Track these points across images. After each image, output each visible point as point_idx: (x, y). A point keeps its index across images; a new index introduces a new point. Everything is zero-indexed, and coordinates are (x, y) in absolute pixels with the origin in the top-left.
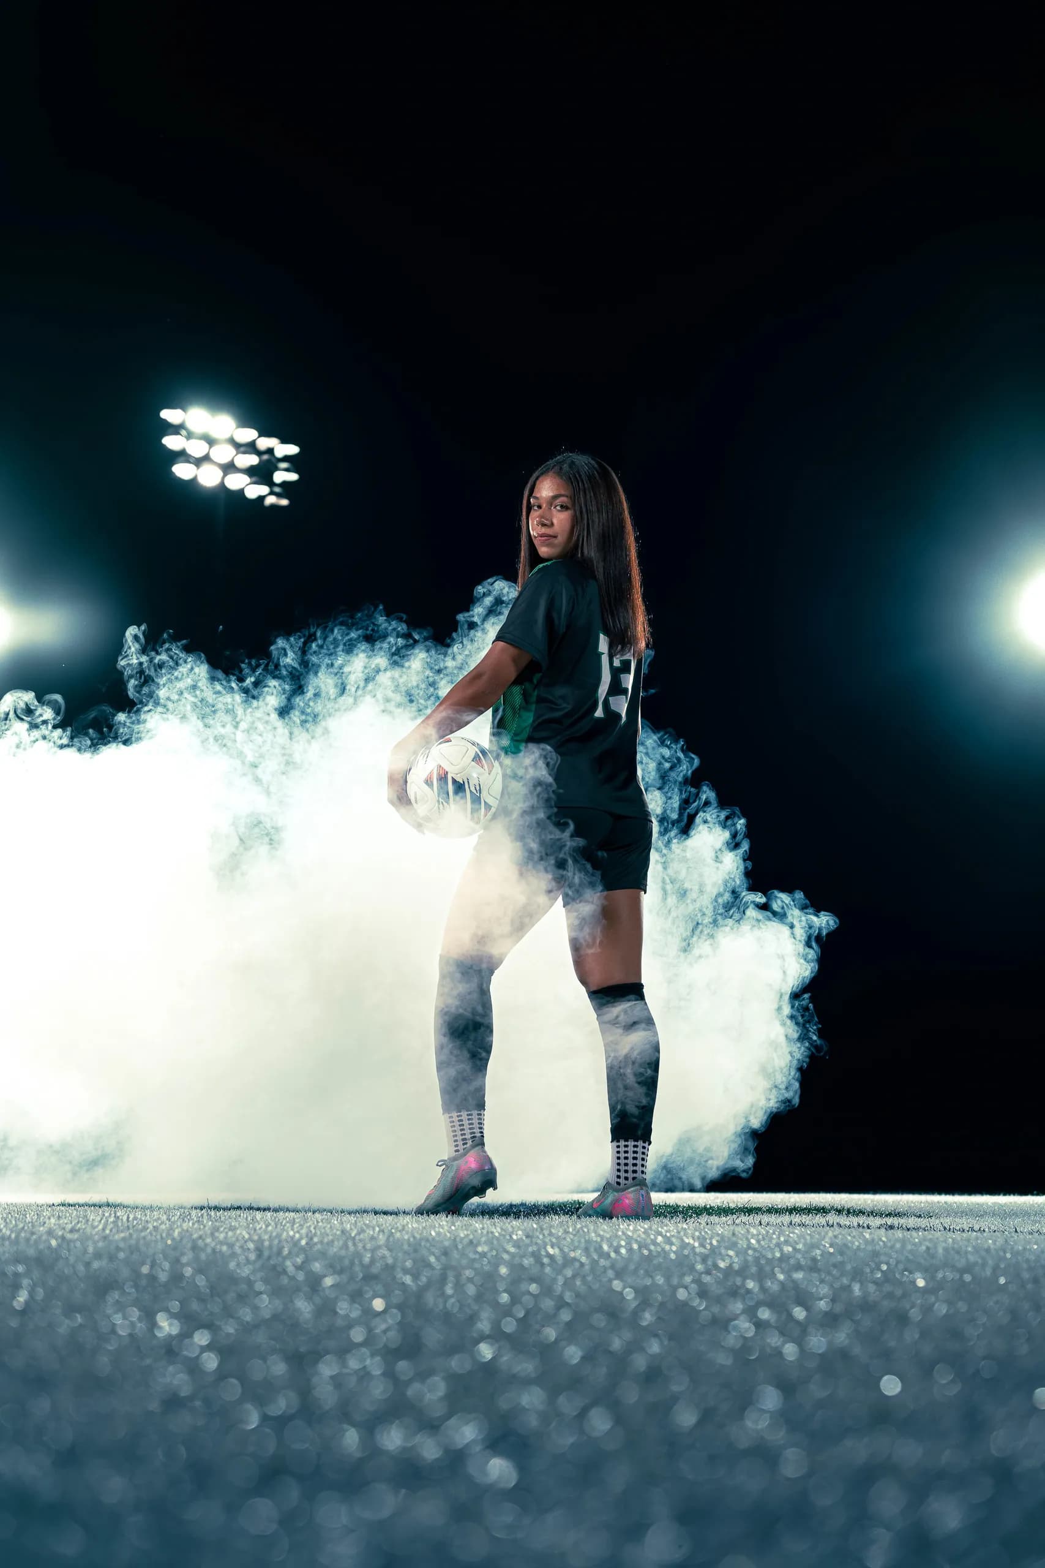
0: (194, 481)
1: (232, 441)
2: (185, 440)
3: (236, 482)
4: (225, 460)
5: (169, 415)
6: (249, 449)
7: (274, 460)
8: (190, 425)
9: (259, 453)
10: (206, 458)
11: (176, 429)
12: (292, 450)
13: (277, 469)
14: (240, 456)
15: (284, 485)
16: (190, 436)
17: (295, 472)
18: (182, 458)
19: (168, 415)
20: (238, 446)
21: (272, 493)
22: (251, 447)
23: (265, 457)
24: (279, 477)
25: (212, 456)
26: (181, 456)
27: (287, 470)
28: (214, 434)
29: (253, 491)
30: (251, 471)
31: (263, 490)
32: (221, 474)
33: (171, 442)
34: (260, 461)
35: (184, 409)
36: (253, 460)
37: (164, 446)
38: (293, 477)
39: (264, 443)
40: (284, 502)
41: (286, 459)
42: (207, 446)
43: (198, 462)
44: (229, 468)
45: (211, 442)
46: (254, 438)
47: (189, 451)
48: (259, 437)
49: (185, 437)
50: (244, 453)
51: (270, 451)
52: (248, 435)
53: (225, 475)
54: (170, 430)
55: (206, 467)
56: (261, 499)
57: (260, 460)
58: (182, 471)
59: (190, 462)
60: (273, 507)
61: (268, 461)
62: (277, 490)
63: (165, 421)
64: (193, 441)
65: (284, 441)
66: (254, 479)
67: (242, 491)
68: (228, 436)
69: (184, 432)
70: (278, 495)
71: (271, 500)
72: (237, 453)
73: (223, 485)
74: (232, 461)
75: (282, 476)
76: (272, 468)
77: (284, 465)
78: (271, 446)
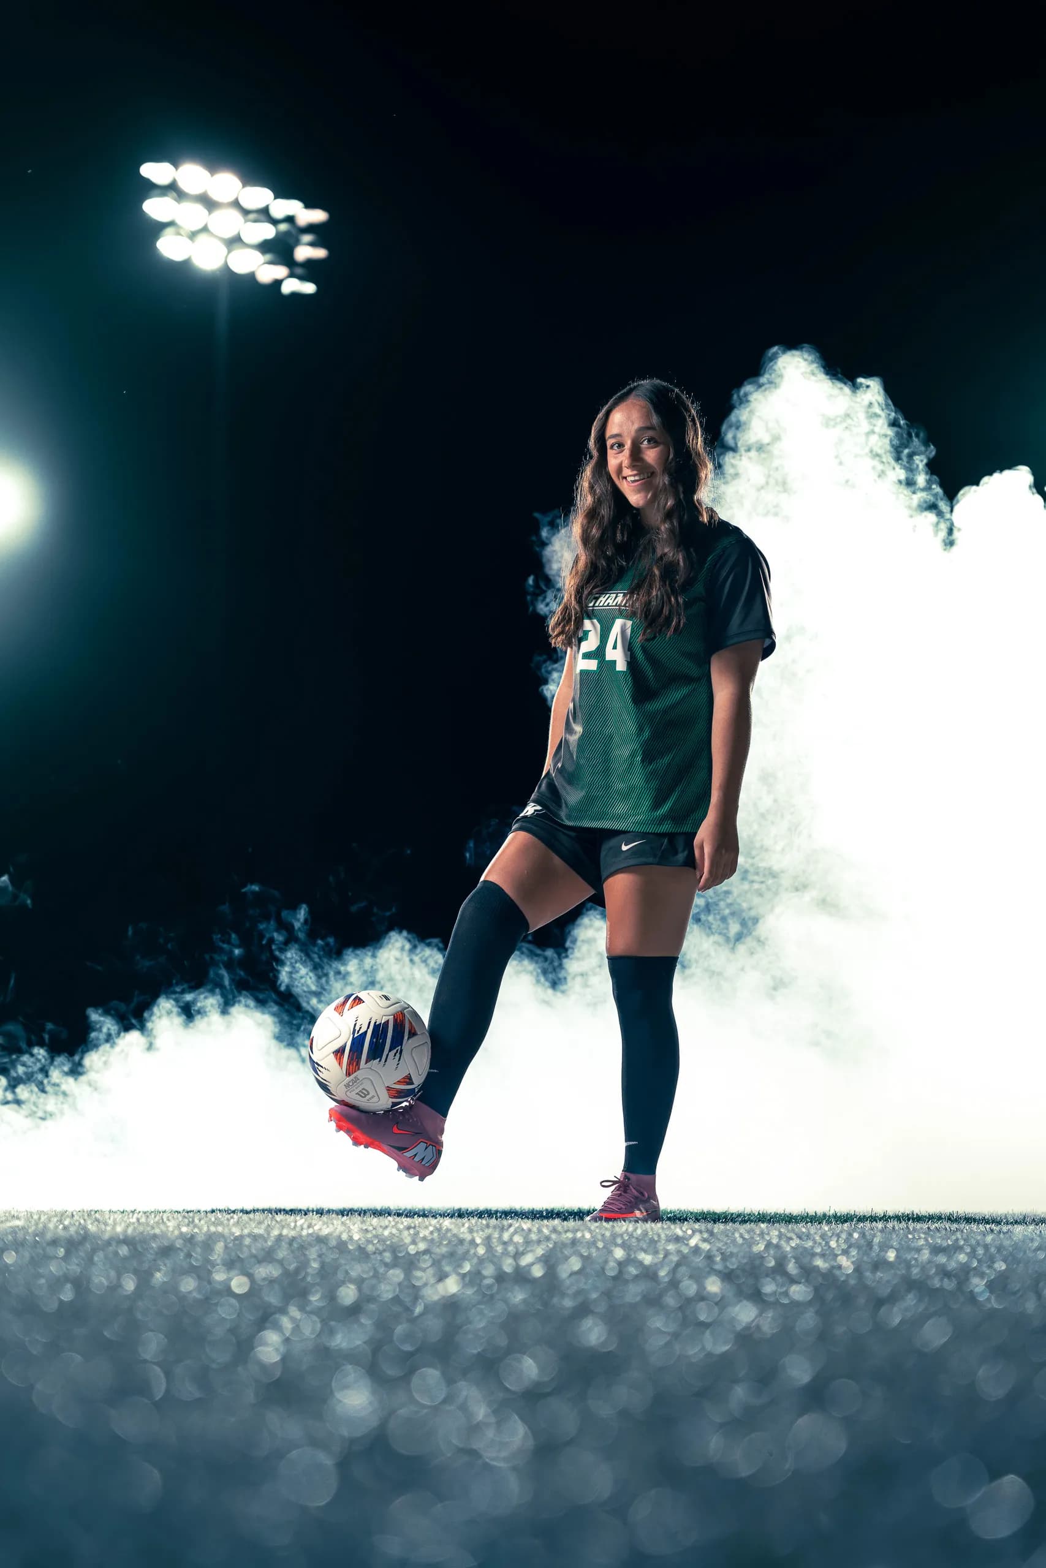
0: (187, 262)
1: (236, 204)
2: (174, 203)
3: (244, 261)
4: (229, 234)
5: (154, 171)
6: (262, 217)
7: (294, 232)
8: (183, 185)
9: (275, 222)
10: (205, 229)
11: (164, 191)
12: (318, 216)
13: (297, 242)
14: (250, 224)
15: (310, 263)
16: (181, 199)
17: (322, 246)
18: (169, 231)
19: (151, 171)
20: (246, 212)
21: (292, 275)
22: (264, 214)
23: (283, 227)
25: (210, 227)
26: (169, 227)
27: (312, 244)
28: (215, 196)
29: (268, 272)
30: (265, 247)
31: (280, 272)
32: (224, 250)
33: (155, 208)
34: (278, 233)
35: (176, 165)
36: (268, 232)
37: (144, 214)
38: (320, 253)
39: (284, 207)
40: (309, 288)
41: (311, 228)
42: (207, 212)
43: (193, 235)
44: (235, 241)
45: (211, 206)
46: (268, 202)
47: (178, 221)
48: (275, 198)
49: (175, 200)
50: (255, 221)
51: (290, 219)
52: (260, 196)
53: (229, 252)
54: (157, 192)
55: (202, 238)
56: (278, 283)
57: (277, 230)
58: (170, 247)
59: (180, 235)
60: (295, 296)
61: (287, 233)
62: (299, 271)
63: (146, 180)
64: (185, 206)
65: (309, 205)
66: (268, 257)
67: (252, 276)
68: (231, 199)
69: (173, 194)
70: (302, 278)
71: (292, 286)
72: (246, 221)
73: (226, 268)
74: (239, 234)
75: (304, 252)
76: (291, 241)
77: (307, 238)
78: (291, 213)
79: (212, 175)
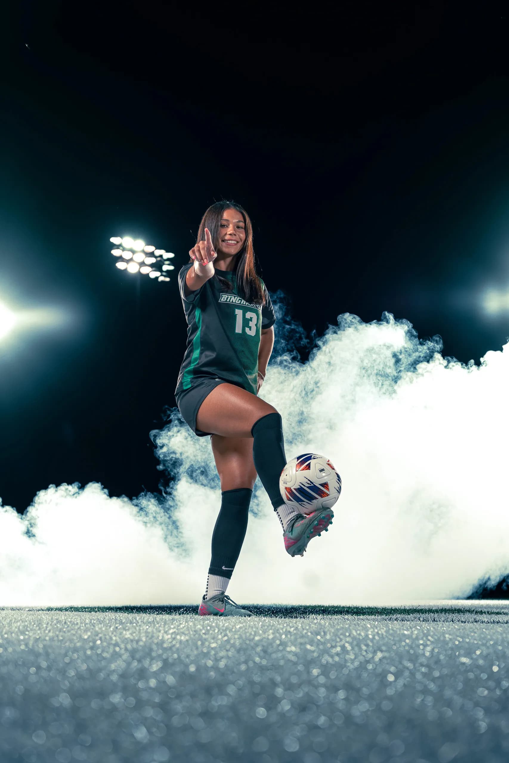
0: (126, 270)
1: (143, 251)
2: (121, 251)
3: (145, 270)
4: (140, 261)
7: (162, 260)
8: (124, 245)
9: (156, 257)
10: (131, 260)
11: (118, 247)
12: (171, 255)
13: (164, 264)
15: (168, 271)
16: (124, 250)
17: (172, 265)
18: (120, 260)
19: (114, 240)
20: (146, 254)
21: (162, 275)
22: (152, 254)
23: (159, 259)
24: (165, 268)
25: (134, 259)
26: (120, 259)
27: (169, 265)
28: (135, 249)
29: (154, 274)
30: (152, 266)
31: (158, 274)
32: (138, 267)
33: (116, 252)
34: (157, 261)
35: (122, 238)
36: (153, 260)
37: (112, 254)
38: (171, 268)
39: (158, 252)
40: (168, 279)
41: (168, 259)
43: (128, 261)
44: (142, 264)
45: (133, 252)
46: (153, 250)
47: (124, 257)
48: (155, 250)
49: (122, 250)
50: (149, 257)
51: (161, 256)
52: (151, 249)
53: (140, 267)
54: (115, 247)
55: (131, 264)
56: (157, 278)
58: (120, 265)
59: (124, 262)
60: (163, 282)
61: (160, 261)
62: (164, 274)
63: (112, 243)
64: (125, 252)
65: (167, 251)
66: (154, 269)
67: (148, 274)
68: (141, 249)
69: (121, 248)
70: (165, 276)
71: (161, 279)
72: (146, 257)
73: (139, 272)
74: (144, 261)
75: (166, 267)
76: (162, 264)
77: (167, 262)
78: (161, 254)
79: (135, 241)
